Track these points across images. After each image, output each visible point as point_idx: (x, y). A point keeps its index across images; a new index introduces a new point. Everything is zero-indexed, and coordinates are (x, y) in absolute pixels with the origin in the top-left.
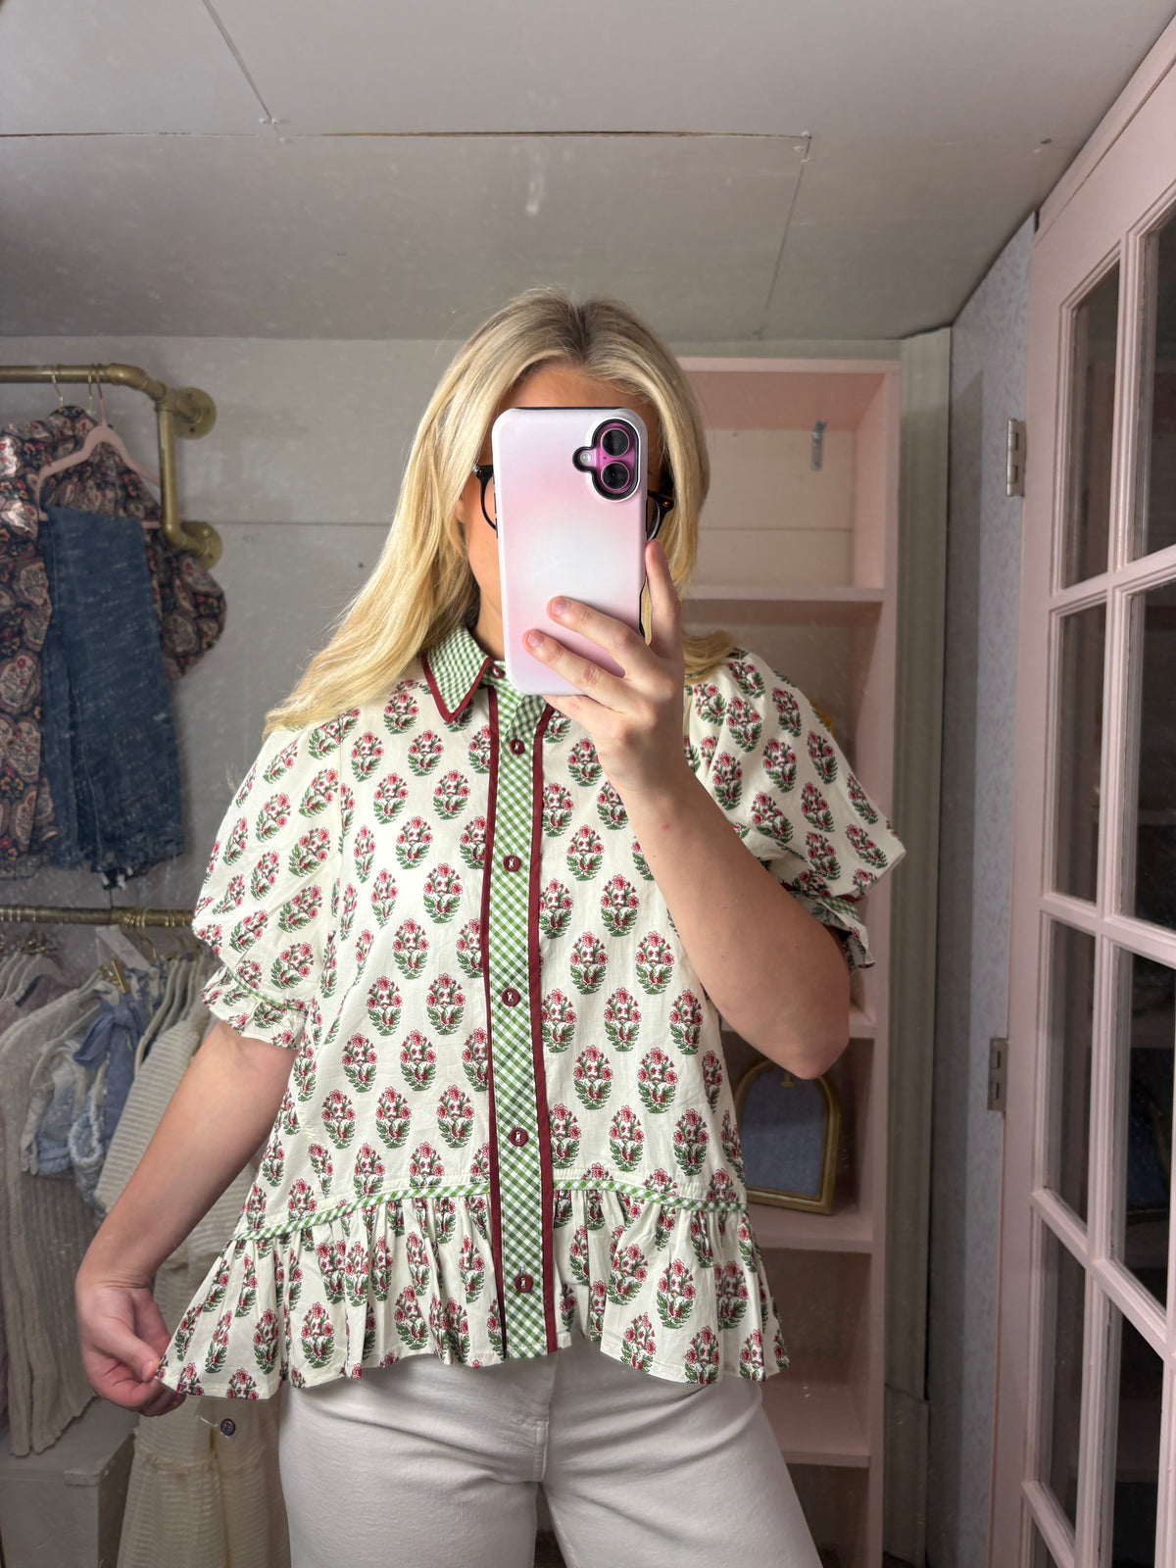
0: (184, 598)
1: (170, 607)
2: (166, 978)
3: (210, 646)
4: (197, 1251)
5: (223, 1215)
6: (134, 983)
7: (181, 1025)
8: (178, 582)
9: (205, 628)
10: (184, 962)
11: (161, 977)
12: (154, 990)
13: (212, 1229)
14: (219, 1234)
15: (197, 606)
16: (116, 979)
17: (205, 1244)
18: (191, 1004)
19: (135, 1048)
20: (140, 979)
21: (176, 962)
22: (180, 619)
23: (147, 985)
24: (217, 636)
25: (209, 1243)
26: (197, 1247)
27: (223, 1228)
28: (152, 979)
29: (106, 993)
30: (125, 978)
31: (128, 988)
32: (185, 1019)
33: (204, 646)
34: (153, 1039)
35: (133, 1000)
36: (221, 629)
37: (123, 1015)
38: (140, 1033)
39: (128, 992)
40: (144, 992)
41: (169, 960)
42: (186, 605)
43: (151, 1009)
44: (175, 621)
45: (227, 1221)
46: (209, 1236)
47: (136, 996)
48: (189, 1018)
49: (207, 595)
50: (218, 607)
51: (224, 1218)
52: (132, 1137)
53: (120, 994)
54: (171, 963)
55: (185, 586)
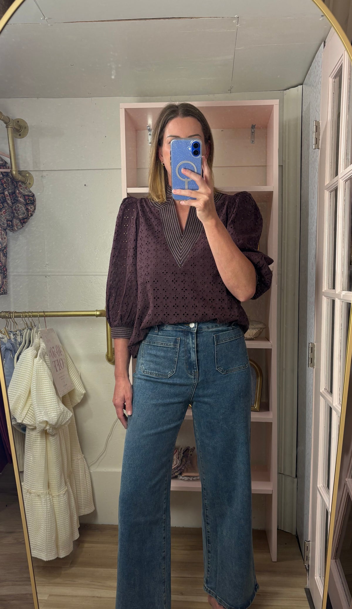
0: (21, 197)
1: (15, 201)
2: (23, 336)
3: (32, 215)
4: (39, 420)
5: (47, 409)
6: (12, 335)
7: (30, 348)
8: (17, 191)
9: (29, 208)
10: (29, 330)
11: (21, 335)
12: (19, 339)
13: (44, 413)
14: (46, 415)
15: (25, 200)
16: (6, 334)
17: (41, 418)
18: (33, 342)
19: (14, 358)
20: (14, 335)
21: (26, 330)
22: (20, 205)
23: (16, 337)
24: (34, 211)
25: (43, 417)
26: (39, 419)
27: (48, 413)
28: (18, 336)
29: (3, 338)
30: (9, 334)
31: (10, 337)
32: (31, 346)
33: (30, 215)
34: (20, 354)
35: (12, 341)
36: (35, 209)
37: (9, 346)
38: (15, 353)
39: (10, 339)
40: (15, 340)
41: (23, 330)
42: (21, 200)
43: (18, 345)
44: (18, 206)
45: (49, 411)
46: (42, 415)
47: (13, 340)
48: (33, 346)
49: (28, 196)
50: (33, 200)
51: (47, 410)
52: (16, 385)
53: (7, 339)
54: (24, 331)
55: (20, 193)
